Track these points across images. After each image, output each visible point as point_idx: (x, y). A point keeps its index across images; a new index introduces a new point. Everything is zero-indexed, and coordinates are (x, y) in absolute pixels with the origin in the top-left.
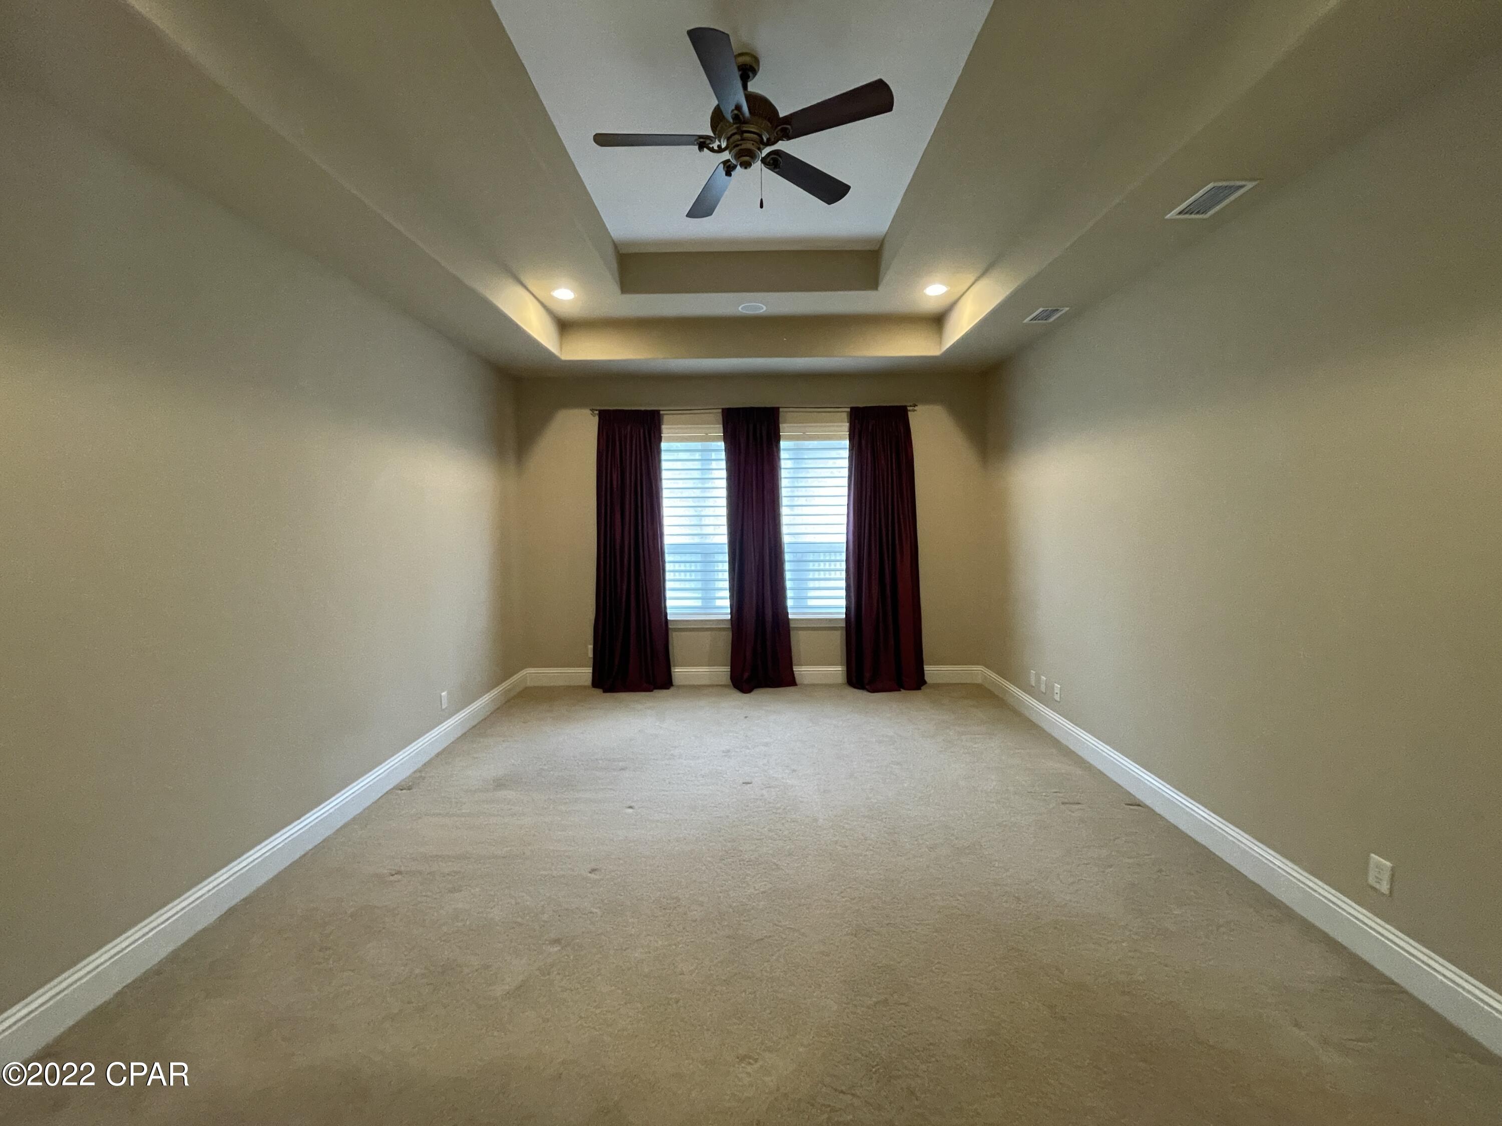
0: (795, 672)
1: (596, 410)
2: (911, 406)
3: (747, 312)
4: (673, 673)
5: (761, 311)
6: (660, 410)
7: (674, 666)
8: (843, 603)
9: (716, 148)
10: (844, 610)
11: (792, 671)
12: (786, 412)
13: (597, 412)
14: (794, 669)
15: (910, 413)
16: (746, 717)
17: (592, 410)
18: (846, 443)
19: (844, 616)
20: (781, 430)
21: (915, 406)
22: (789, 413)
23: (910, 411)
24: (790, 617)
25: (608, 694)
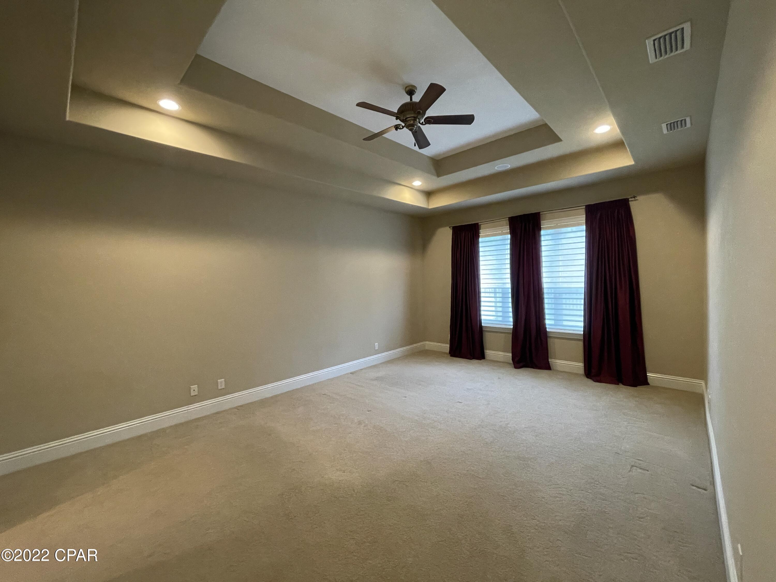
0: (550, 362)
1: (451, 227)
2: (631, 198)
3: (500, 169)
4: (485, 353)
5: (508, 167)
6: (478, 223)
7: (486, 349)
8: (582, 324)
9: (401, 127)
10: (583, 329)
11: (548, 362)
12: (546, 214)
13: (452, 228)
14: (549, 361)
15: (630, 202)
16: (499, 378)
17: (450, 227)
18: (584, 227)
19: (582, 333)
20: (541, 224)
21: (634, 197)
22: (547, 214)
23: (630, 201)
24: (548, 330)
25: (455, 358)
